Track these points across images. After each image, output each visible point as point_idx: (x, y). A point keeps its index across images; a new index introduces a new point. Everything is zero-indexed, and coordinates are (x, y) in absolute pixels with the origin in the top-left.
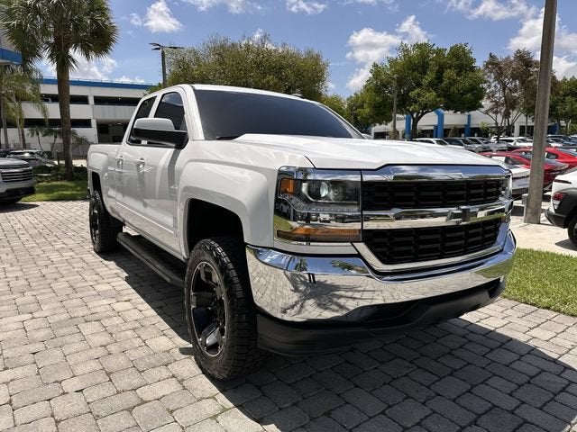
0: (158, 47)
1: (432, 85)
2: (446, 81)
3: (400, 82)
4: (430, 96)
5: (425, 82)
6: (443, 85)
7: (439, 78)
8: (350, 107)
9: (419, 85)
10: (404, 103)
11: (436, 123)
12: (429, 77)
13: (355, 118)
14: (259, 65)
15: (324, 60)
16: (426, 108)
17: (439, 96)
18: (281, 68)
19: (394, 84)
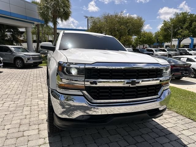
0: (87, 17)
1: (187, 28)
2: (193, 26)
3: (174, 27)
4: (186, 32)
5: (184, 27)
6: (192, 28)
7: (190, 25)
8: (156, 36)
9: (182, 28)
10: (175, 35)
11: (190, 42)
12: (186, 25)
13: (157, 40)
14: (119, 22)
15: (143, 20)
16: (185, 37)
17: (190, 32)
18: (128, 23)
19: (172, 28)
